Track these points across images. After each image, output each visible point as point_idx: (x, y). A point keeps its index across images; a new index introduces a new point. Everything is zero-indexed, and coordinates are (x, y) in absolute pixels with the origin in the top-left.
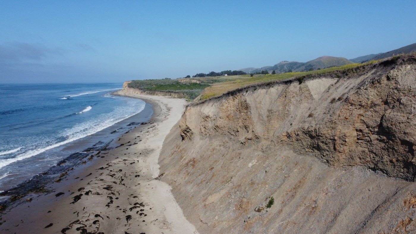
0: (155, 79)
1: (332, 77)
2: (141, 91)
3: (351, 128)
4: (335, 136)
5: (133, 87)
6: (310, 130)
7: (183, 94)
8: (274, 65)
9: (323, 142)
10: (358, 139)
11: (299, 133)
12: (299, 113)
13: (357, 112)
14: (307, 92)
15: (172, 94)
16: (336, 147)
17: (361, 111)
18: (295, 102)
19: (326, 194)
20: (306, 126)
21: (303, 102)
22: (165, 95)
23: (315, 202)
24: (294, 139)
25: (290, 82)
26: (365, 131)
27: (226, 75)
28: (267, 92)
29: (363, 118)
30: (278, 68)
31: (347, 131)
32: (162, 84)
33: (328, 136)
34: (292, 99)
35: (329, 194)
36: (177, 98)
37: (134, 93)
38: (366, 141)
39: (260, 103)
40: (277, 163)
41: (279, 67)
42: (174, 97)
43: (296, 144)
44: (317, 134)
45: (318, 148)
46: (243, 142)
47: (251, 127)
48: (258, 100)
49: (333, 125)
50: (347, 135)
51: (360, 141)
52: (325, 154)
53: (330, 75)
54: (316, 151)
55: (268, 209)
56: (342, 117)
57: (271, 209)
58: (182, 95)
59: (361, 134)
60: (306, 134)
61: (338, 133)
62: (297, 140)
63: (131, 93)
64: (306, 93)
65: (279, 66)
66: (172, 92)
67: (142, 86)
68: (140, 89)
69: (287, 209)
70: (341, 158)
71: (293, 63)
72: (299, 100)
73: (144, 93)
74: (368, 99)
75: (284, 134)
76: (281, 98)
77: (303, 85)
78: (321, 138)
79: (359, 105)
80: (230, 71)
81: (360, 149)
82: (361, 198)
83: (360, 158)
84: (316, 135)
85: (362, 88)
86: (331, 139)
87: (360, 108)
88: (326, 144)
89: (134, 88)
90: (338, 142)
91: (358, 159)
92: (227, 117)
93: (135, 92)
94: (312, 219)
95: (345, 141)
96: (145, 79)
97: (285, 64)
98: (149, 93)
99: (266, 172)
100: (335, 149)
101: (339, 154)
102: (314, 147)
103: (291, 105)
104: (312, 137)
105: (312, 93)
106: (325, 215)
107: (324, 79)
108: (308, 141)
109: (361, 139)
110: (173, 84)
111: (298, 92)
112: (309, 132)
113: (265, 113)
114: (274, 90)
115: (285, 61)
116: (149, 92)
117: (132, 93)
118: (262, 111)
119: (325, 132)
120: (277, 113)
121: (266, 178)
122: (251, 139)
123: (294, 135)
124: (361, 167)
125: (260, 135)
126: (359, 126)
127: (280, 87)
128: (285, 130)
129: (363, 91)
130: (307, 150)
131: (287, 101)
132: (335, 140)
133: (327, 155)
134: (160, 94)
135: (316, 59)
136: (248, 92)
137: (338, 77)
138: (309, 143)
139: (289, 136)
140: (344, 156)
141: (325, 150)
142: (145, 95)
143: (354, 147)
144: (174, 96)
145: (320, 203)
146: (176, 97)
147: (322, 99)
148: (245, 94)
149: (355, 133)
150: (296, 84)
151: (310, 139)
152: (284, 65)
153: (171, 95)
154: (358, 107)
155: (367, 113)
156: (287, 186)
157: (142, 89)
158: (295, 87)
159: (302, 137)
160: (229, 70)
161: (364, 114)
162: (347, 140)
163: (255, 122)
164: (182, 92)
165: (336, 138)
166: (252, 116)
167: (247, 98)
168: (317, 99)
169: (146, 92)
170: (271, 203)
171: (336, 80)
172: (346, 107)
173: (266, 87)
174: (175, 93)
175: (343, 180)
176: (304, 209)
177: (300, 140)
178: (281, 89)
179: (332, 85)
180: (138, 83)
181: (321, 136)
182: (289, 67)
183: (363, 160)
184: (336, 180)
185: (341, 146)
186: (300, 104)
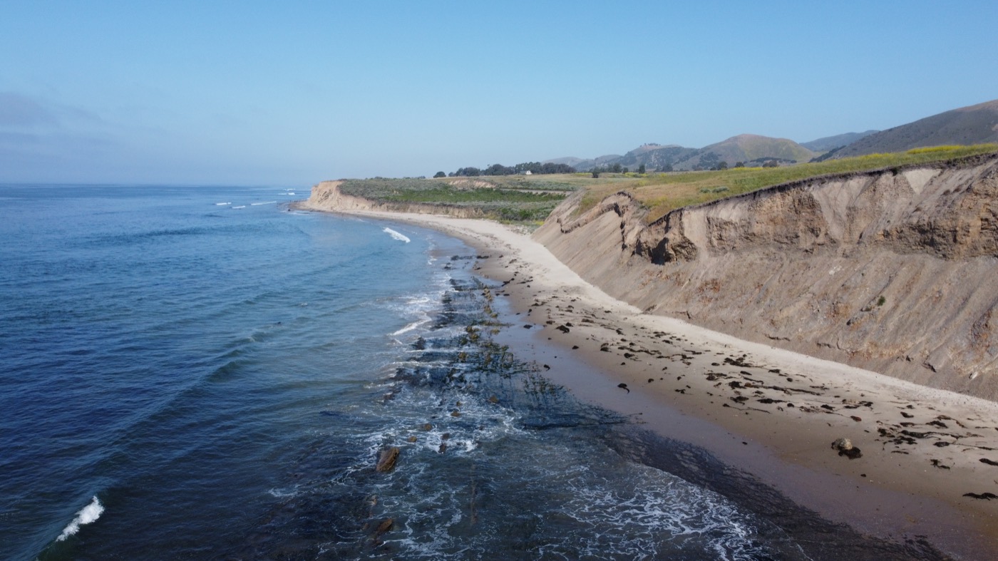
0: (392, 177)
1: (933, 167)
2: (371, 203)
3: (976, 217)
4: (956, 227)
5: (352, 195)
6: (920, 224)
7: (476, 211)
8: (626, 153)
9: (939, 236)
10: (982, 229)
11: (904, 229)
12: (897, 209)
13: (982, 201)
14: (906, 185)
15: (451, 210)
16: (957, 238)
17: (988, 201)
18: (888, 197)
19: (950, 284)
20: (915, 221)
21: (900, 196)
22: (436, 212)
23: (939, 292)
24: (894, 238)
25: (880, 173)
26: (991, 220)
27: (529, 173)
28: (843, 186)
29: (989, 207)
30: (636, 160)
31: (971, 220)
32: (412, 188)
33: (946, 227)
34: (884, 194)
35: (953, 284)
36: (465, 218)
37: (354, 206)
38: (991, 230)
39: (836, 199)
40: (874, 264)
41: (637, 158)
42: (458, 216)
43: (897, 243)
44: (933, 227)
45: (932, 243)
46: (808, 249)
47: (823, 229)
48: (830, 195)
49: (954, 216)
50: (972, 225)
51: (984, 231)
52: (941, 249)
53: (932, 166)
54: (928, 247)
55: (880, 307)
56: (965, 208)
57: (883, 306)
58: (474, 211)
59: (986, 223)
60: (913, 229)
61: (960, 224)
62: (900, 238)
63: (349, 208)
64: (904, 187)
65: (638, 156)
66: (450, 206)
67: (370, 191)
68: (368, 199)
69: (904, 304)
70: (962, 250)
71: (670, 148)
72: (894, 194)
73: (378, 207)
74: (995, 188)
75: (879, 233)
76: (867, 192)
77: (898, 176)
78: (937, 231)
79: (986, 194)
80: (537, 163)
81: (984, 238)
82: (991, 281)
83: (985, 248)
84: (931, 228)
85: (988, 177)
86: (950, 231)
87: (985, 198)
88: (943, 237)
89: (355, 196)
90: (960, 233)
91: (983, 249)
92: (771, 221)
93: (357, 205)
94: (938, 306)
95: (969, 232)
96: (369, 178)
97: (653, 150)
98: (393, 207)
99: (863, 274)
100: (955, 240)
101: (960, 246)
102: (925, 243)
103: (883, 200)
104: (922, 231)
105: (912, 186)
106: (953, 301)
107: (924, 170)
108: (918, 236)
109: (986, 229)
110: (435, 190)
111: (892, 185)
112: (920, 226)
113: (843, 211)
114: (856, 184)
115: (651, 145)
116: (391, 205)
117: (351, 207)
118: (839, 209)
119: (944, 224)
120: (864, 210)
121: (864, 280)
122: (823, 244)
123: (895, 233)
124: (986, 257)
125: (838, 238)
126: (984, 215)
127: (861, 180)
128: (882, 227)
129: (989, 180)
130: (914, 247)
131: (878, 195)
132: (956, 231)
133: (944, 249)
134: (423, 210)
135: (726, 141)
136: (812, 187)
137: (942, 168)
138: (919, 240)
139: (887, 234)
140: (965, 248)
141: (941, 244)
142: (383, 211)
143: (977, 237)
144: (456, 214)
145: (945, 292)
146: (463, 216)
147: (926, 192)
148: (806, 188)
149: (980, 223)
150: (889, 175)
151: (919, 235)
152: (651, 152)
153: (447, 212)
154: (983, 196)
155: (994, 202)
156: (897, 284)
157: (373, 199)
158: (888, 179)
159: (908, 233)
160: (534, 162)
161: (990, 203)
162: (970, 230)
163: (829, 222)
164: (473, 206)
165: (958, 229)
166: (825, 215)
167: (813, 193)
168: (919, 193)
169: (385, 205)
170: (882, 301)
171: (939, 171)
172: (969, 197)
173: (840, 179)
174: (459, 207)
175: (967, 270)
176: (927, 300)
177: (905, 237)
178: (864, 182)
179: (935, 177)
180: (359, 185)
181: (938, 229)
182: (662, 157)
183: (988, 249)
184: (959, 271)
185: (964, 237)
186: (896, 199)
